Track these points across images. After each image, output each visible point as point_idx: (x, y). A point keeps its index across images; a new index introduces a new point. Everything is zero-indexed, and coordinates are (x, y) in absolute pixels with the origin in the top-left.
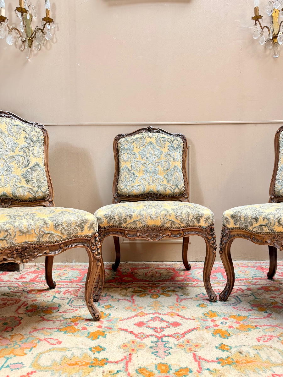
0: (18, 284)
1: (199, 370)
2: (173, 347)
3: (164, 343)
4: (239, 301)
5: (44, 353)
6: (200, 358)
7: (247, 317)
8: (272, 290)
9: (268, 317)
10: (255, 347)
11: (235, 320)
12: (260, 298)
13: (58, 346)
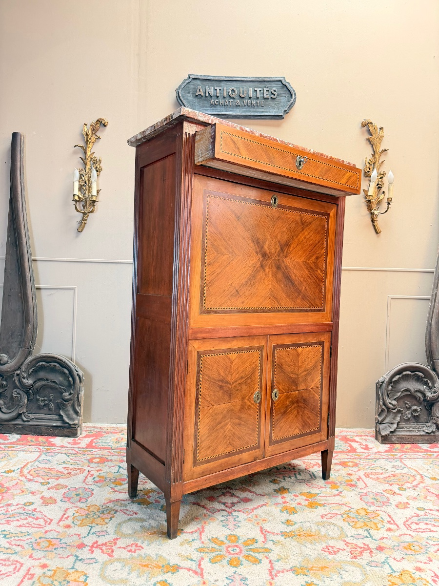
0: (75, 451)
1: (264, 540)
2: (242, 520)
3: (234, 517)
4: (314, 477)
5: (124, 522)
6: (266, 531)
7: (318, 494)
8: (350, 466)
9: (338, 495)
10: (317, 524)
11: (305, 498)
12: (337, 474)
13: (134, 516)
